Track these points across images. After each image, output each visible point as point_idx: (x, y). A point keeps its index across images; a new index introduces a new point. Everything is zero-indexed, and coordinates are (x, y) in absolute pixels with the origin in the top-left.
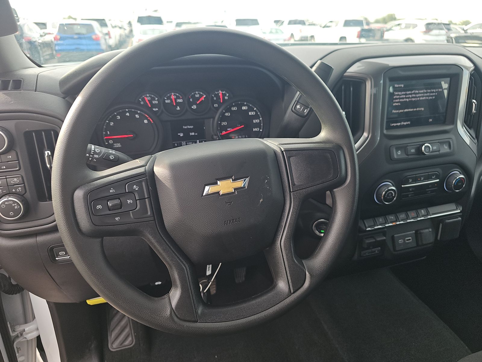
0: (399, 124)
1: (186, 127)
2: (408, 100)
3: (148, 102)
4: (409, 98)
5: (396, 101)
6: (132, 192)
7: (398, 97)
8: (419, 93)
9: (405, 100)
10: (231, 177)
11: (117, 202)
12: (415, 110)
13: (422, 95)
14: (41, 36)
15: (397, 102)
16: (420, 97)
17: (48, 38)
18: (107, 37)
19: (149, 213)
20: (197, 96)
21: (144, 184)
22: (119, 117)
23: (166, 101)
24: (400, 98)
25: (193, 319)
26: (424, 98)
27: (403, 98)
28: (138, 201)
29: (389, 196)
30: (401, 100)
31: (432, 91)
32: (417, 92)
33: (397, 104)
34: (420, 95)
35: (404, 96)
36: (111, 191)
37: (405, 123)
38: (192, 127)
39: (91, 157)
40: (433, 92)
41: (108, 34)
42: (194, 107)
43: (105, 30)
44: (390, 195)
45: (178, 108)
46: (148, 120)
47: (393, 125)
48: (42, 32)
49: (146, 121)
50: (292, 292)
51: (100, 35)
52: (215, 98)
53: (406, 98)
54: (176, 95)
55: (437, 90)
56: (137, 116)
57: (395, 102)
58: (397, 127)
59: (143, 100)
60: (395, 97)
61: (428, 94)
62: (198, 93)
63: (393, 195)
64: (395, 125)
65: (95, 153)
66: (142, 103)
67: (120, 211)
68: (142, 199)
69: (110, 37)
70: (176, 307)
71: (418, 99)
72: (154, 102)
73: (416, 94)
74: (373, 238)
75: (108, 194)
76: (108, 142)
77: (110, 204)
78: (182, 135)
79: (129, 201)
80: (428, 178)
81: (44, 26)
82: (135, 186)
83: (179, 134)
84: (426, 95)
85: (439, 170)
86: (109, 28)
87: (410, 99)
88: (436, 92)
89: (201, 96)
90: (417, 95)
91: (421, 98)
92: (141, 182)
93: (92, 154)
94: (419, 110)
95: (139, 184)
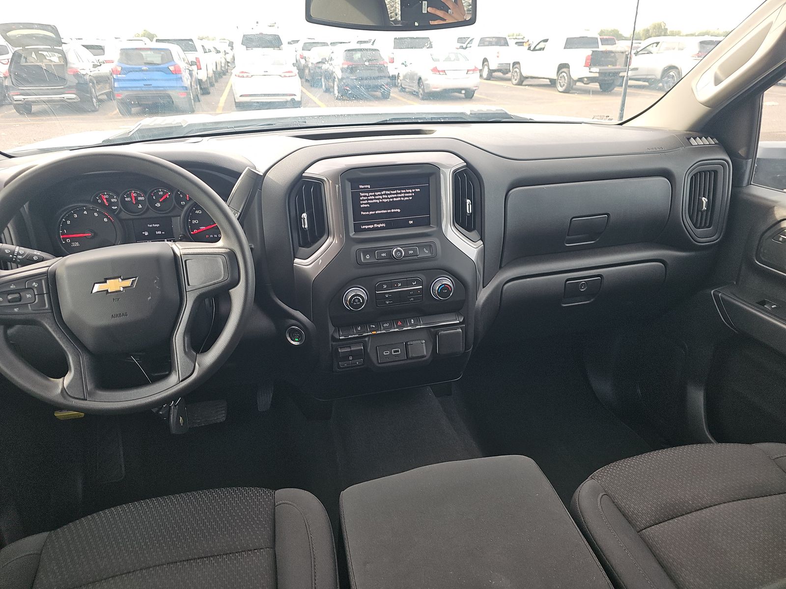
0: (371, 226)
1: (150, 226)
2: (378, 201)
3: (105, 201)
4: (379, 199)
5: (364, 202)
6: (31, 288)
7: (365, 198)
8: (391, 194)
9: (374, 201)
10: (120, 277)
11: (17, 295)
12: (389, 211)
13: (395, 195)
14: (95, 66)
15: (365, 204)
16: (393, 198)
17: (105, 70)
18: (194, 68)
19: (47, 306)
20: (161, 193)
21: (43, 281)
22: (76, 216)
23: (126, 199)
24: (368, 200)
25: (83, 397)
26: (398, 199)
27: (372, 199)
28: (37, 296)
29: (356, 302)
30: (369, 201)
31: (407, 191)
32: (389, 192)
33: (366, 206)
34: (393, 196)
35: (374, 197)
36: (11, 287)
37: (379, 226)
38: (158, 225)
39: (14, 258)
40: (409, 193)
41: (197, 63)
42: (158, 205)
43: (191, 56)
44: (357, 300)
45: (140, 206)
46: (108, 218)
47: (364, 227)
48: (95, 59)
49: (105, 220)
50: (181, 380)
51: (183, 65)
52: (181, 196)
53: (375, 199)
54: (137, 193)
55: (413, 190)
56: (96, 214)
57: (363, 204)
58: (369, 229)
59: (101, 198)
60: (361, 198)
61: (403, 195)
62: (161, 191)
63: (361, 301)
64: (366, 227)
65: (18, 254)
66: (99, 201)
67: (18, 303)
68: (41, 294)
69: (199, 68)
70: (67, 387)
71: (391, 200)
72: (113, 200)
73: (387, 194)
74: (350, 347)
75: (9, 289)
76: (66, 241)
77: (10, 297)
78: (146, 234)
79: (28, 296)
80: (408, 284)
81: (100, 51)
82: (34, 283)
83: (143, 233)
84: (400, 195)
85: (421, 277)
86: (199, 54)
87: (381, 200)
88: (412, 192)
89: (165, 193)
90: (389, 196)
91: (395, 199)
92: (41, 280)
93: (15, 256)
94: (394, 212)
95: (39, 282)
